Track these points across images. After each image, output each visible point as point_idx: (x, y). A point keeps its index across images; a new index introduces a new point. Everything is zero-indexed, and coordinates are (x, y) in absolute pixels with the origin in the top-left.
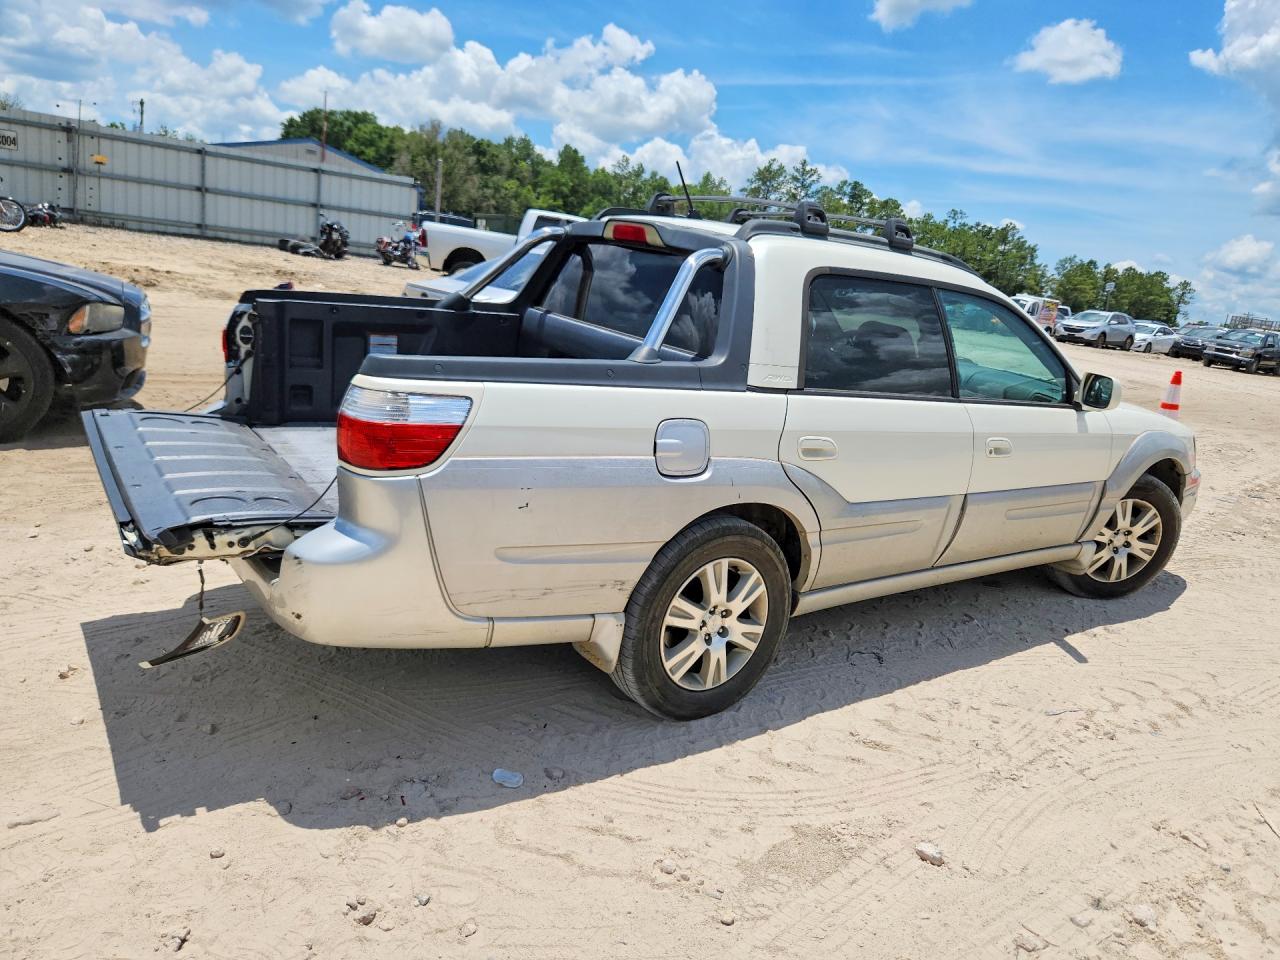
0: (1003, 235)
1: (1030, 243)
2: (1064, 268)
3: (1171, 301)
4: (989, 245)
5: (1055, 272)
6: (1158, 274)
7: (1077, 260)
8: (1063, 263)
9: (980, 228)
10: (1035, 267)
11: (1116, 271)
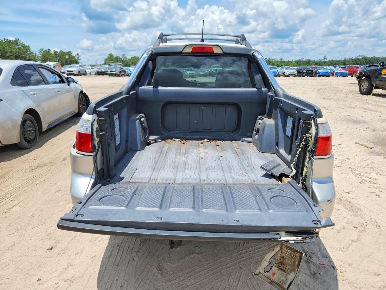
0: (16, 42)
1: (27, 44)
2: (41, 52)
3: (76, 59)
4: (12, 46)
5: (39, 54)
6: (69, 52)
7: (44, 49)
8: (40, 50)
9: (6, 40)
10: (32, 53)
11: (57, 52)
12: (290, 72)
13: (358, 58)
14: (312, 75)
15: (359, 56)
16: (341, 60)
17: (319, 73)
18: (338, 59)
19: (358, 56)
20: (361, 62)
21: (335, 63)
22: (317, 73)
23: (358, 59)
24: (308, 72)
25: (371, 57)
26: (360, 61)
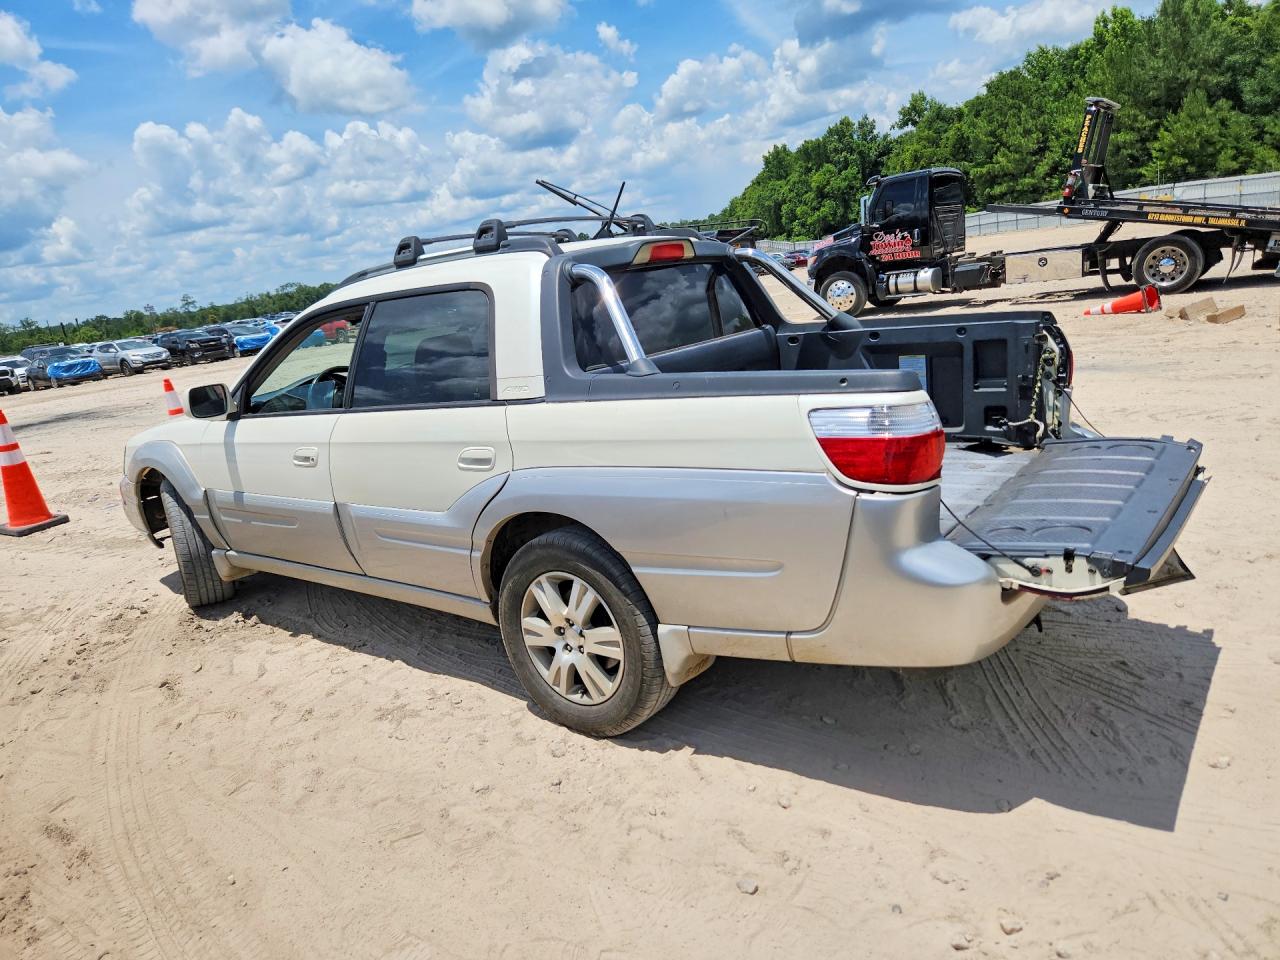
12: (146, 356)
13: (286, 291)
14: (222, 353)
15: (287, 286)
16: (239, 301)
17: (242, 344)
18: (230, 302)
19: (283, 287)
20: (297, 303)
21: (226, 314)
22: (235, 346)
23: (287, 294)
24: (205, 346)
25: (317, 286)
26: (295, 300)
